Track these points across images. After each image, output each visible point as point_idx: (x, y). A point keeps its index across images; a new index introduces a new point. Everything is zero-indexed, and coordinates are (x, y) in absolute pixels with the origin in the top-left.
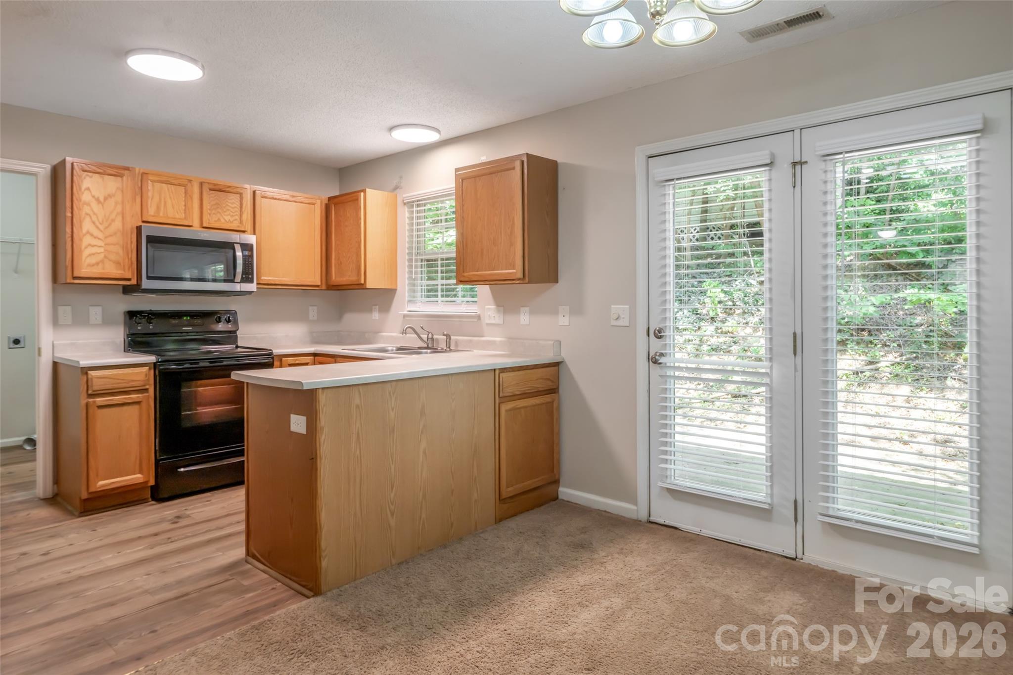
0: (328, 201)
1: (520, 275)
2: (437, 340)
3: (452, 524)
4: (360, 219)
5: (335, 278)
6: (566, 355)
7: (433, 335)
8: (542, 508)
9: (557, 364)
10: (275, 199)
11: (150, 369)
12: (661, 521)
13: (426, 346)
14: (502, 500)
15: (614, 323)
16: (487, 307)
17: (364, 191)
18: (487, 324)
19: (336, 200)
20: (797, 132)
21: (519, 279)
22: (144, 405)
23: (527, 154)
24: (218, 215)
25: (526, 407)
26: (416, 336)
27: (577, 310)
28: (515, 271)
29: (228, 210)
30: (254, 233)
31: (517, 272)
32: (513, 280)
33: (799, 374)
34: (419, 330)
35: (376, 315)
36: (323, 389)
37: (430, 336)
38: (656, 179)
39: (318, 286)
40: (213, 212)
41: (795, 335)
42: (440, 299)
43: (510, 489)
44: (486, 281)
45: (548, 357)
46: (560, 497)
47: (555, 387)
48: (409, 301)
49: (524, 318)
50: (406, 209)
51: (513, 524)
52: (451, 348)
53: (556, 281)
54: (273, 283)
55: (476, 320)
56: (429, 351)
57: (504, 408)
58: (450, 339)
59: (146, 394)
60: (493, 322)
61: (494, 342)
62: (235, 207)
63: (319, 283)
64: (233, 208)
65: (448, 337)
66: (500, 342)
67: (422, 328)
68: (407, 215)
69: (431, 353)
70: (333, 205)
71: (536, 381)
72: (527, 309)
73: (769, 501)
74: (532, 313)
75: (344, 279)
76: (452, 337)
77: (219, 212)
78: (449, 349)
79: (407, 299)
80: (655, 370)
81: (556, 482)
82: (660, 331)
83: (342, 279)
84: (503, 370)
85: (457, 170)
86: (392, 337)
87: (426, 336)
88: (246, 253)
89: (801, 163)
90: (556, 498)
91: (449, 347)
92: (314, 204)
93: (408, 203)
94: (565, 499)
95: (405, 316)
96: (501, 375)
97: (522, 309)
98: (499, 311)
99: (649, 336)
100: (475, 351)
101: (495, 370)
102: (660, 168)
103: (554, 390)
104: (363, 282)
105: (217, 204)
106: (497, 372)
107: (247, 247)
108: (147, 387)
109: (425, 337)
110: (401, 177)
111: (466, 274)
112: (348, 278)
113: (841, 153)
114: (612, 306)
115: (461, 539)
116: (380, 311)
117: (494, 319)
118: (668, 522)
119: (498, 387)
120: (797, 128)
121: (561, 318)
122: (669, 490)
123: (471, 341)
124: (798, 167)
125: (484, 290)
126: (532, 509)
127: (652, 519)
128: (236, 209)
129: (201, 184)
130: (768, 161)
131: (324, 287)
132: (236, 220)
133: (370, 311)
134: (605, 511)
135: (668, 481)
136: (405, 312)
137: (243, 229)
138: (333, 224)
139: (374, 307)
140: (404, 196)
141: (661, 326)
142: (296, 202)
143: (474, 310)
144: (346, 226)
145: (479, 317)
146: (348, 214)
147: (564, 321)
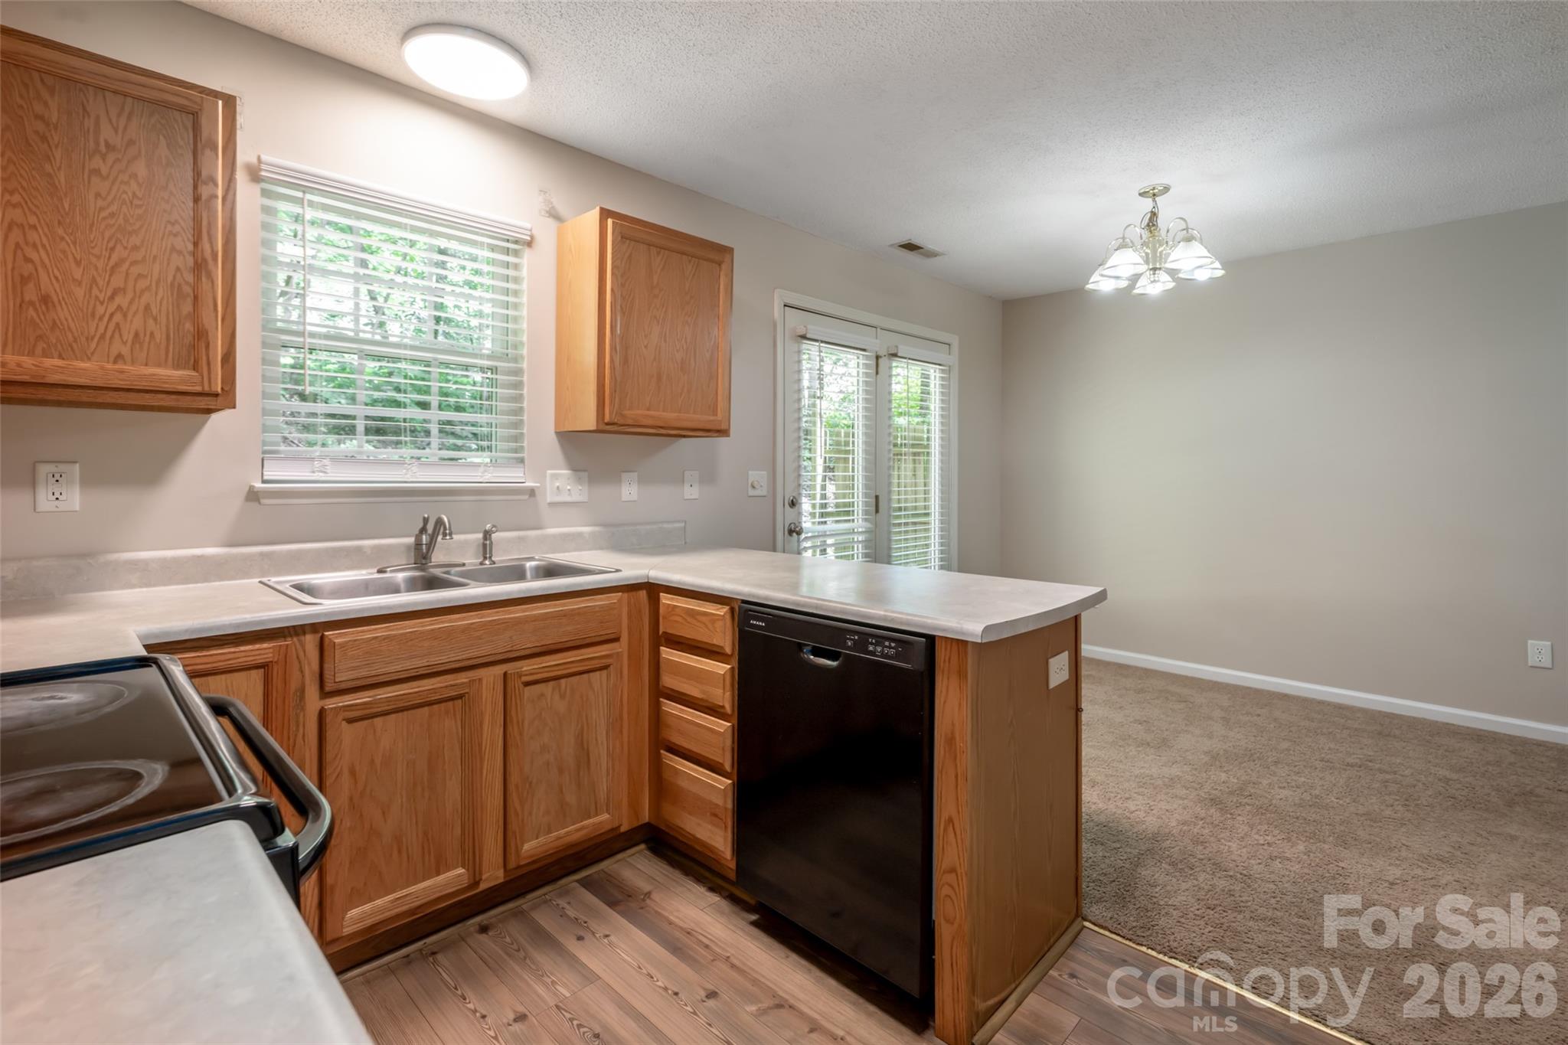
1: (725, 426)
15: (752, 492)
16: (548, 471)
18: (551, 504)
21: (720, 431)
27: (708, 476)
28: (716, 418)
33: (878, 529)
35: (65, 497)
41: (876, 497)
44: (661, 427)
49: (629, 491)
55: (527, 497)
60: (568, 499)
61: (580, 535)
65: (487, 535)
72: (634, 476)
74: (642, 481)
82: (793, 500)
91: (490, 557)
95: (255, 496)
97: (624, 475)
98: (579, 480)
99: (784, 505)
104: (218, 388)
114: (750, 472)
117: (570, 494)
120: (879, 327)
121: (687, 487)
123: (521, 539)
136: (258, 485)
141: (796, 494)
143: (512, 476)
144: (96, 172)
145: (532, 492)
146: (106, 133)
147: (692, 492)
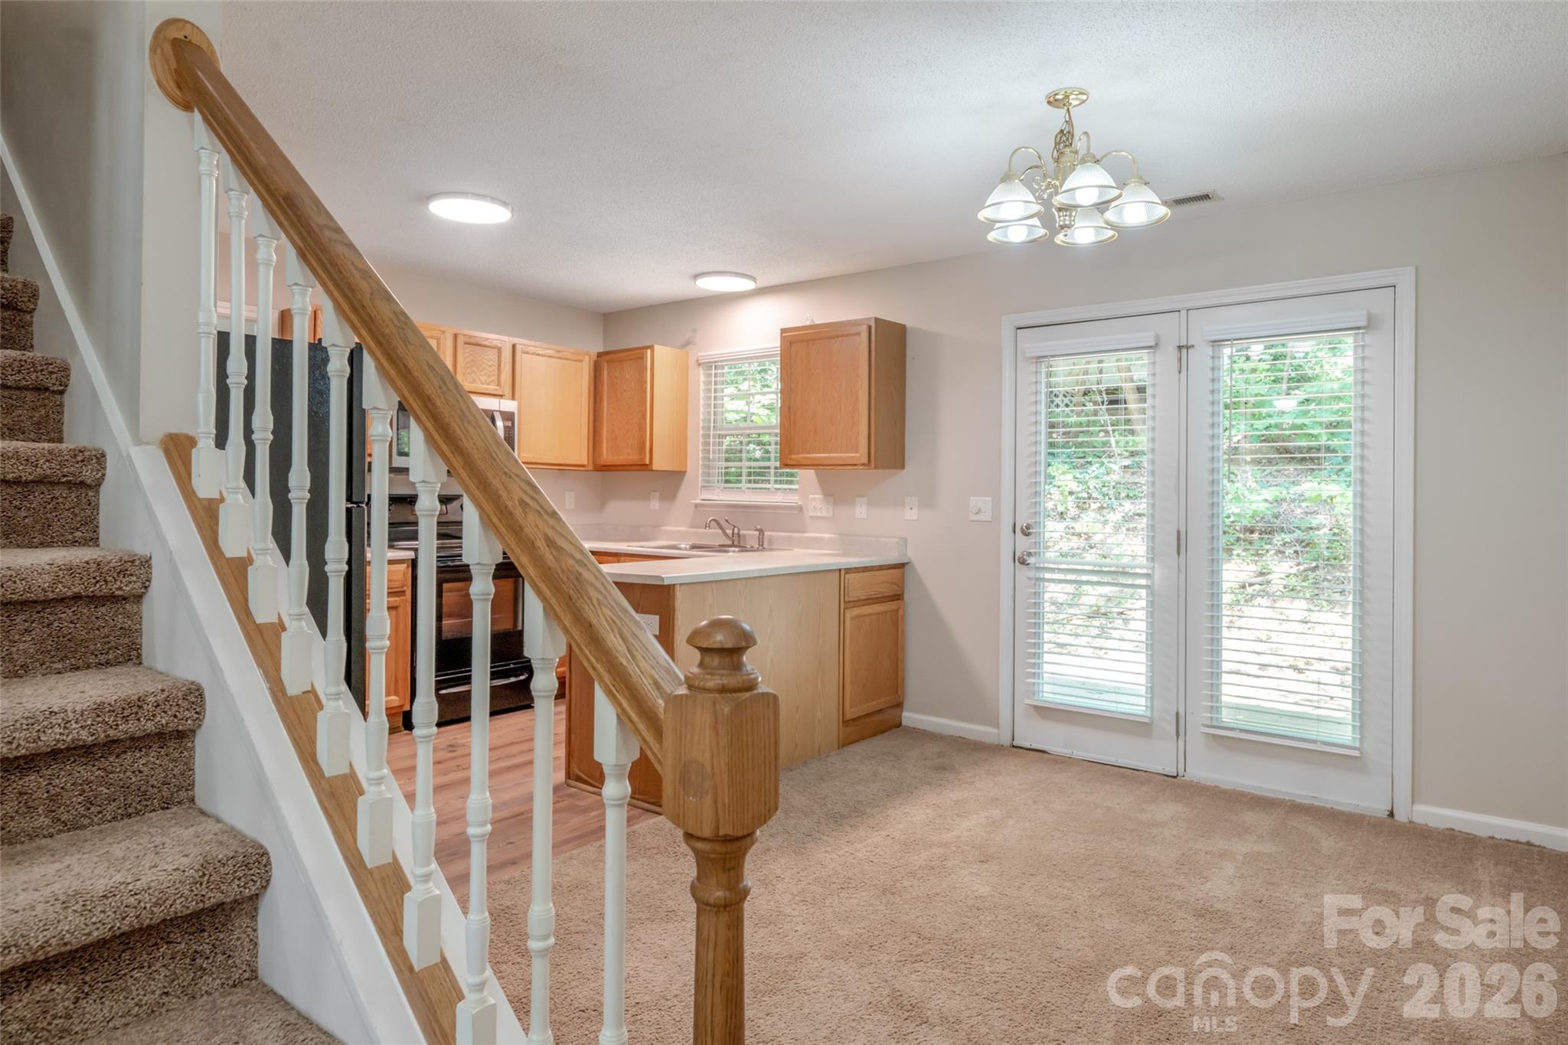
0: (598, 357)
1: (865, 460)
2: (744, 535)
3: (796, 746)
4: (646, 382)
5: (607, 456)
6: (912, 555)
7: (739, 530)
8: (886, 734)
9: (902, 566)
10: (538, 355)
11: (408, 566)
12: (1027, 745)
13: (731, 543)
14: (846, 723)
15: (973, 517)
16: (811, 496)
17: (652, 348)
18: (811, 517)
19: (608, 357)
20: (1183, 313)
21: (863, 465)
22: (401, 610)
23: (876, 318)
24: (473, 375)
25: (870, 615)
26: (720, 531)
27: (928, 501)
28: (858, 455)
29: (484, 369)
30: (513, 398)
31: (861, 456)
32: (855, 465)
33: (1182, 576)
34: (724, 524)
35: (655, 504)
36: (680, 584)
37: (736, 530)
38: (1027, 355)
39: (583, 466)
40: (468, 371)
41: (1179, 532)
42: (744, 485)
43: (852, 710)
44: (815, 465)
45: (892, 557)
46: (904, 723)
47: (900, 592)
48: (703, 487)
49: (861, 511)
50: (702, 371)
51: (859, 748)
52: (765, 546)
53: (902, 466)
54: (533, 461)
55: (796, 512)
56: (737, 549)
57: (849, 614)
58: (763, 535)
59: (402, 598)
60: (819, 514)
61: (822, 539)
62: (493, 365)
63: (585, 463)
64: (490, 366)
65: (761, 531)
66: (830, 538)
67: (727, 521)
68: (702, 378)
69: (739, 551)
70: (606, 364)
71: (881, 584)
72: (865, 499)
73: (1149, 714)
74: (870, 504)
75: (621, 458)
76: (766, 533)
77: (474, 372)
78: (761, 547)
79: (700, 485)
80: (1023, 573)
81: (899, 706)
82: (1028, 527)
83: (616, 458)
84: (848, 571)
85: (783, 331)
86: (679, 531)
87: (731, 531)
88: (509, 424)
89: (1188, 347)
90: (900, 725)
91: (762, 545)
92: (581, 361)
93: (704, 363)
94: (911, 725)
95: (697, 506)
96: (847, 576)
97: (858, 500)
98: (827, 502)
99: (1015, 532)
100: (796, 550)
101: (840, 570)
102: (1032, 343)
103: (898, 597)
104: (647, 462)
105: (473, 361)
106: (843, 573)
107: (508, 417)
108: (405, 588)
109: (729, 532)
110: (694, 331)
111: (794, 457)
112: (629, 456)
113: (1229, 340)
114: (972, 498)
115: (805, 763)
116: (662, 498)
117: (822, 511)
118: (1035, 746)
119: (843, 589)
120: (1183, 309)
121: (907, 509)
122: (1036, 708)
123: (790, 537)
124: (1184, 351)
125: (808, 475)
126: (874, 735)
127: (1016, 743)
128: (493, 368)
129: (455, 336)
130: (1152, 343)
131: (590, 467)
132: (493, 381)
133: (647, 498)
134: (960, 737)
135: (1036, 698)
136: (698, 501)
137: (501, 393)
138: (605, 386)
139: (652, 493)
140: (699, 354)
141: (1030, 521)
142: (560, 358)
143: (793, 499)
144: (625, 391)
145: (800, 509)
146: (628, 376)
147: (911, 514)
